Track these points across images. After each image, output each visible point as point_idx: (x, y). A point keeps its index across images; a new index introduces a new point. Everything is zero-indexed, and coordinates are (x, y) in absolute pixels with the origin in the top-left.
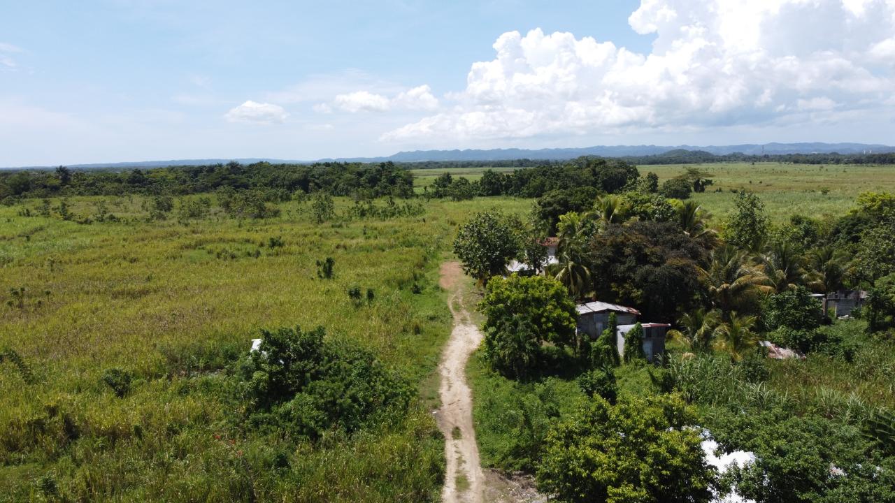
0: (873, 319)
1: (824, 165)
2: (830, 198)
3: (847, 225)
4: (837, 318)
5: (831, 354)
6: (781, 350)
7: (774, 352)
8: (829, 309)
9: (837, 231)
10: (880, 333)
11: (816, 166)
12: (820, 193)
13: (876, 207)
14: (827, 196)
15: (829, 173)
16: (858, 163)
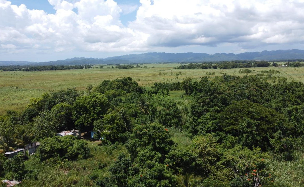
0: (41, 157)
1: (15, 72)
2: (20, 90)
3: (28, 113)
4: (29, 155)
5: (30, 178)
6: (12, 182)
7: (9, 184)
8: (26, 152)
9: (24, 115)
10: (44, 161)
11: (12, 72)
12: (16, 87)
13: (36, 103)
14: (18, 89)
15: (17, 76)
16: (27, 70)
